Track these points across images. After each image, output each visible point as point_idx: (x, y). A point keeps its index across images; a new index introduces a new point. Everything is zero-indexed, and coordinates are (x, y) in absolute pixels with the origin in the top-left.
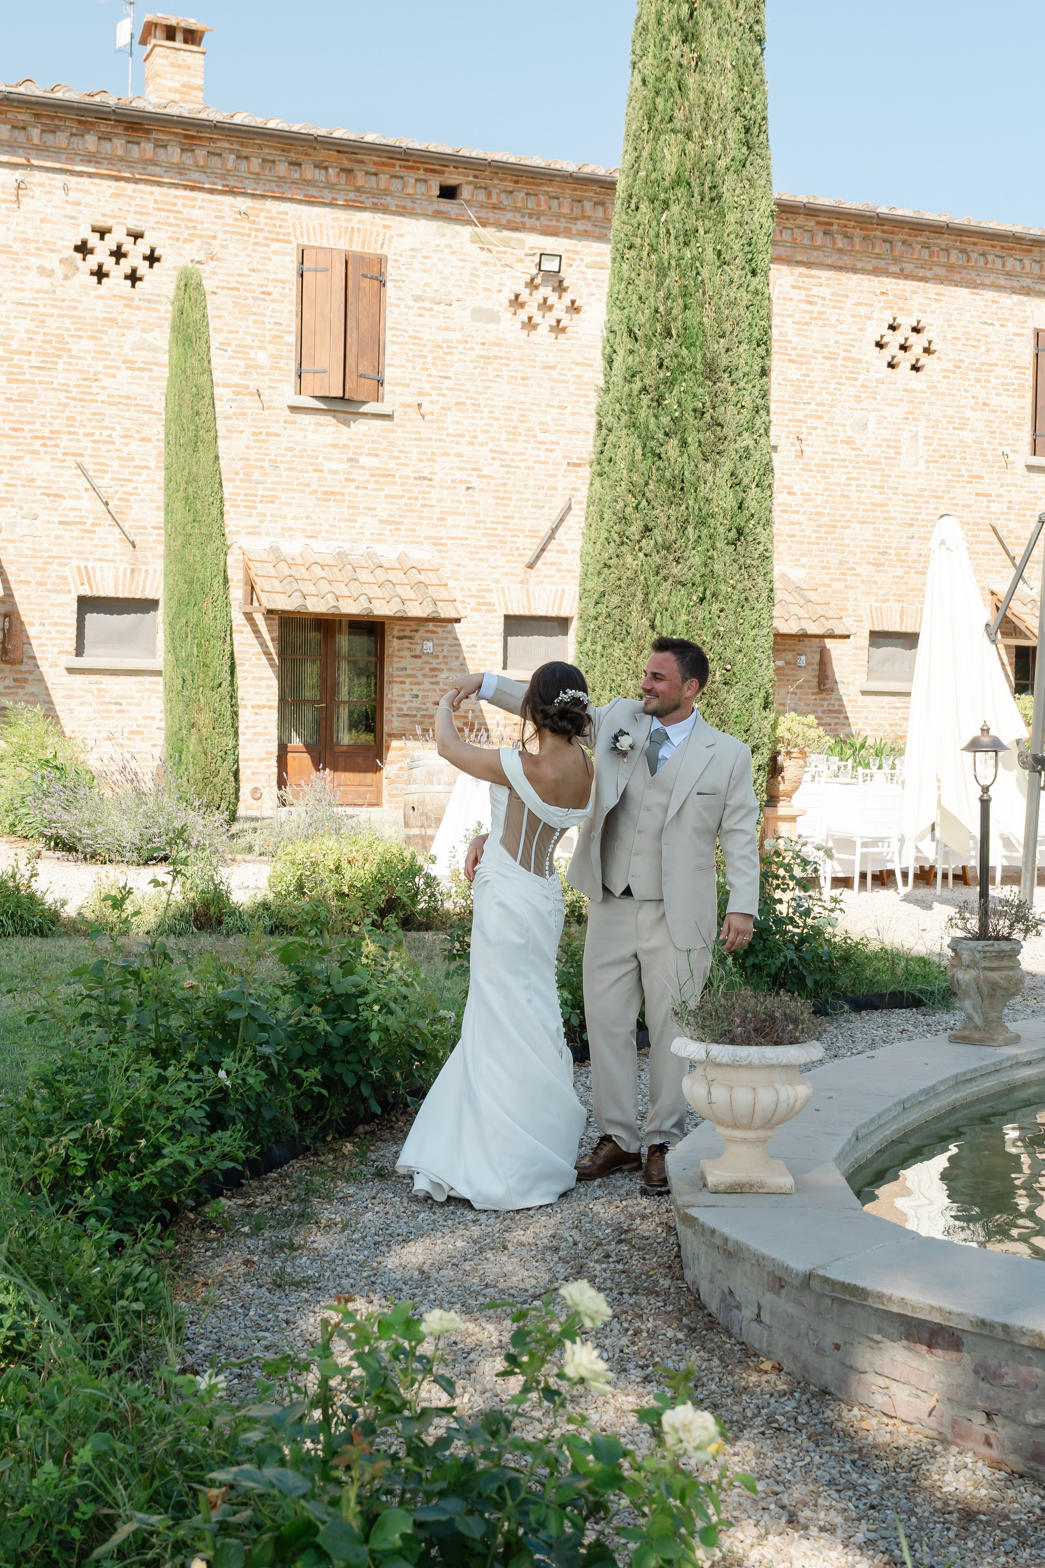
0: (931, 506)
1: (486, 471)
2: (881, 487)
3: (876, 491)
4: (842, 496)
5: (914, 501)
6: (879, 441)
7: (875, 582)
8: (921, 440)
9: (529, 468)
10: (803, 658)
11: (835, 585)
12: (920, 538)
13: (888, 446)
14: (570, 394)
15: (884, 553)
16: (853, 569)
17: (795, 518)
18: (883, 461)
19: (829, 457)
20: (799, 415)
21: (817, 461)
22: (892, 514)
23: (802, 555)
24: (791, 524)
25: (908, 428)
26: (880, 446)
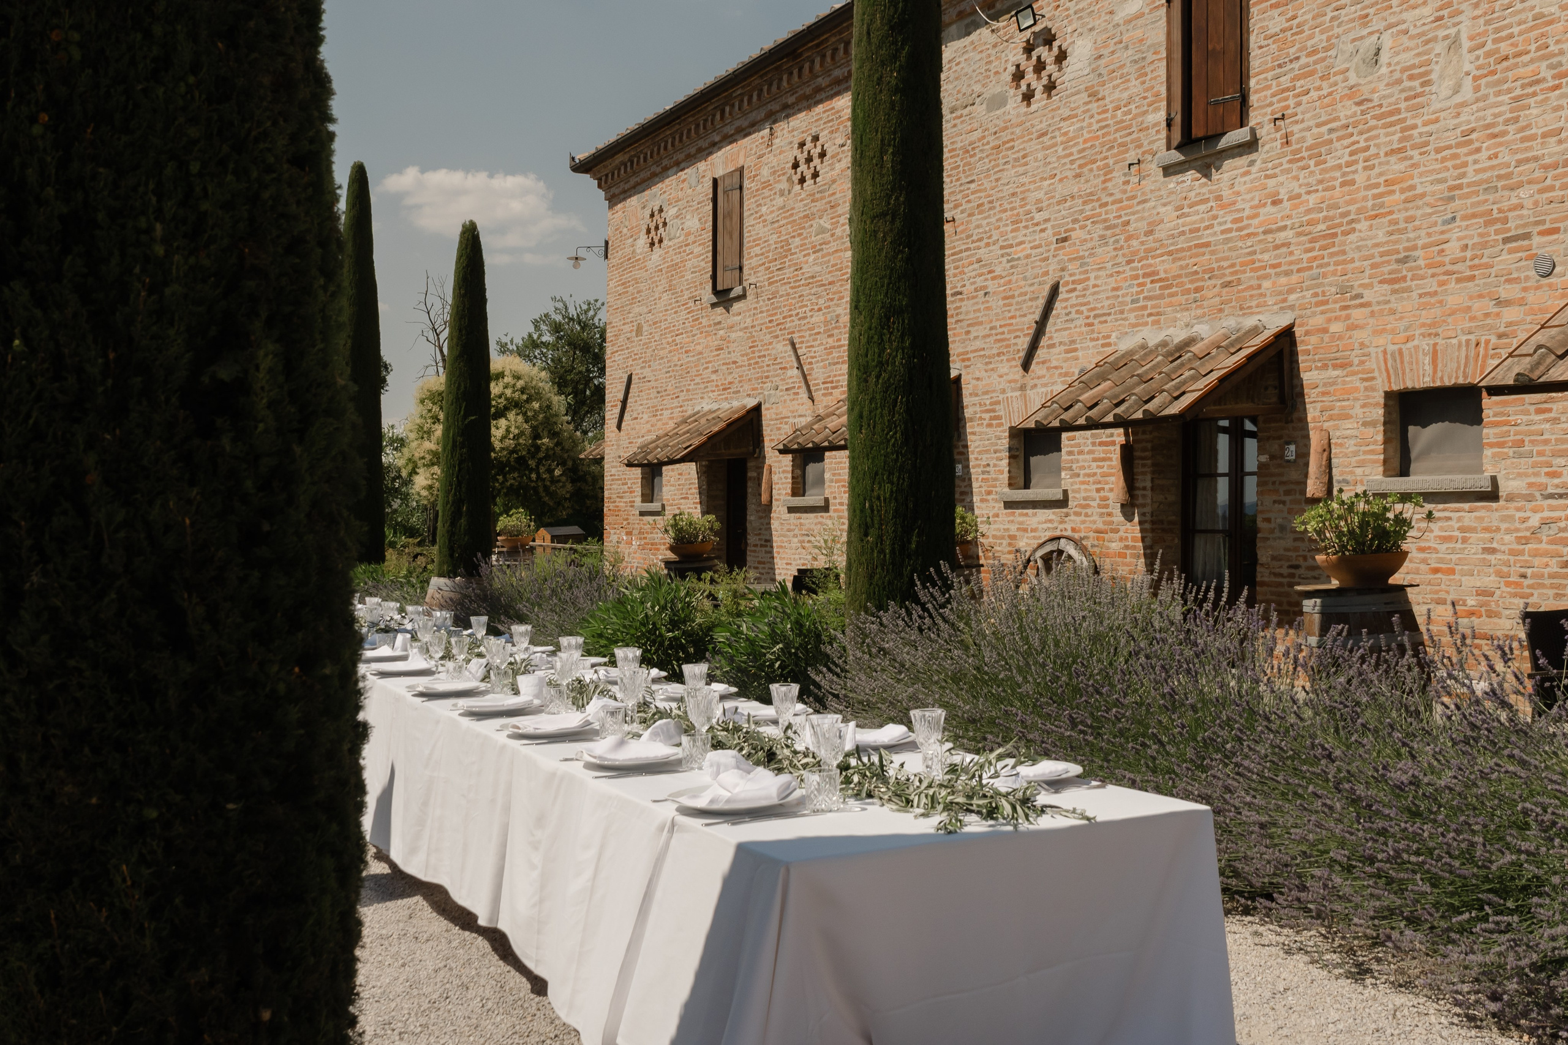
0: (1484, 154)
1: (998, 271)
2: (1400, 150)
3: (1393, 159)
4: (1343, 184)
5: (1455, 156)
6: (1397, 75)
7: (1393, 312)
8: (1466, 44)
9: (1028, 256)
10: (1292, 447)
11: (1336, 328)
12: (1465, 218)
13: (1411, 78)
14: (1059, 158)
15: (1404, 261)
16: (1359, 296)
17: (1282, 236)
18: (1403, 105)
19: (1325, 129)
20: (1285, 81)
21: (1310, 142)
22: (1419, 190)
23: (1291, 291)
24: (1277, 247)
25: (1441, 33)
26: (1399, 82)
